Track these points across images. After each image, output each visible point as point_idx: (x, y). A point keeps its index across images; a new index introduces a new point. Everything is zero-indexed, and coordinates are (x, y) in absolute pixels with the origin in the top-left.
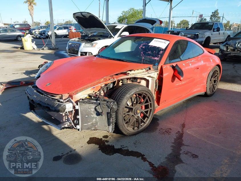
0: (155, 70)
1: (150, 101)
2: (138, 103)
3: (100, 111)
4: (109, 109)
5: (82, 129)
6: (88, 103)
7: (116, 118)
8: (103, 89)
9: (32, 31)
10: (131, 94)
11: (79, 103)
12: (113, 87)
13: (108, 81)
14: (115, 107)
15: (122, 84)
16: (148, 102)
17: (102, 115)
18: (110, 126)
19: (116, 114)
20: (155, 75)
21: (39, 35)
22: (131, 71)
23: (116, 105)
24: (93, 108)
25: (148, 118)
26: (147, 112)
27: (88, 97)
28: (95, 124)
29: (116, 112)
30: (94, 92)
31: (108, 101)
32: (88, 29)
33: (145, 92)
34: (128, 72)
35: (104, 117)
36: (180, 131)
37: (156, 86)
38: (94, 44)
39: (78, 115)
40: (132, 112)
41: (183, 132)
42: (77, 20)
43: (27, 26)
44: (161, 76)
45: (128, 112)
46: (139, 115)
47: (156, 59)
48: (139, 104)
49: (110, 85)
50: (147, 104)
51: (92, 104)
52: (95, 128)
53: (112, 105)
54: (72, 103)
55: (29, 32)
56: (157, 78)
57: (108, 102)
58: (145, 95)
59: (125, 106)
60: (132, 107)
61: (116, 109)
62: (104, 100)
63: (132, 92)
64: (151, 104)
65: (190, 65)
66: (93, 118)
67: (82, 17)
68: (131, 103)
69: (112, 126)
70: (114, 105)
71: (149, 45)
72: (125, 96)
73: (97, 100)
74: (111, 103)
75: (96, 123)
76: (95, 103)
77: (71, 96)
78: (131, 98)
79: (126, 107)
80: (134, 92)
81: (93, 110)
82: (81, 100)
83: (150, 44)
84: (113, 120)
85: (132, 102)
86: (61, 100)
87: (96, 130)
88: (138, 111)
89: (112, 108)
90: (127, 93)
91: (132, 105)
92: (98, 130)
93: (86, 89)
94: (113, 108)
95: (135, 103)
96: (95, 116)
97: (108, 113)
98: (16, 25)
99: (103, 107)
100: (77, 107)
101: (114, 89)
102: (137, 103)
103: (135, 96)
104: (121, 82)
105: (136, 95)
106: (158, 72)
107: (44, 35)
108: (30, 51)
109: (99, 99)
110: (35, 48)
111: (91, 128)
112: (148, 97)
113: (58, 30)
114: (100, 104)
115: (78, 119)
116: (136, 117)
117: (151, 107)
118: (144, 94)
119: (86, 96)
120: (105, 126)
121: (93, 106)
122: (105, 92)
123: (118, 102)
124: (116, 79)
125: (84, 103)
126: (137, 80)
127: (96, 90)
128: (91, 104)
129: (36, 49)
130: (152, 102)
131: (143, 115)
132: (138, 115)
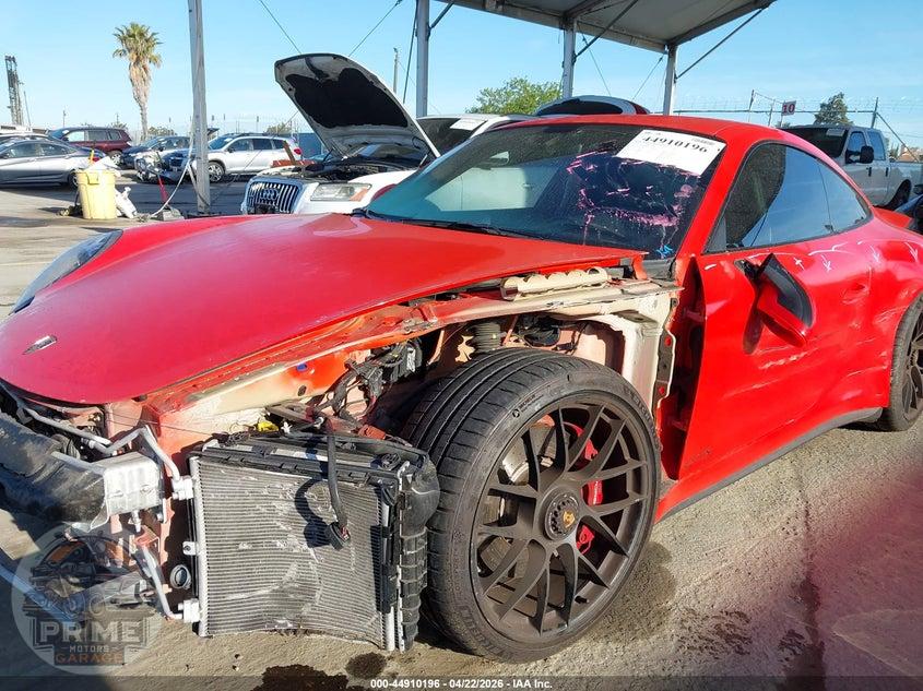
0: (660, 282)
1: (635, 455)
2: (568, 465)
3: (328, 516)
4: (386, 509)
5: (212, 626)
6: (255, 466)
7: (429, 564)
8: (360, 377)
9: (132, 155)
10: (525, 415)
11: (194, 461)
12: (422, 370)
13: (389, 329)
14: (423, 492)
15: (471, 350)
16: (625, 462)
17: (338, 546)
18: (391, 616)
19: (429, 537)
20: (659, 305)
21: (157, 170)
22: (524, 275)
23: (434, 478)
24: (284, 494)
25: (620, 552)
26: (614, 520)
27: (265, 425)
28: (300, 597)
29: (429, 524)
30: (302, 391)
31: (379, 450)
32: (338, 130)
33: (607, 403)
34: (510, 283)
35: (355, 557)
36: (800, 627)
37: (663, 366)
38: (358, 190)
39: (192, 536)
40: (530, 520)
41: (814, 633)
42: (293, 93)
43: (115, 137)
44: (694, 316)
45: (507, 520)
46: (571, 539)
47: (661, 222)
48: (572, 470)
49: (403, 356)
50: (615, 472)
51: (280, 469)
52: (299, 619)
53: (405, 479)
54: (156, 459)
55: (121, 158)
56: (668, 325)
57: (378, 461)
58: (608, 420)
59: (487, 490)
60: (528, 491)
61: (429, 509)
62: (360, 448)
63: (534, 403)
64: (637, 473)
65: (828, 266)
66: (288, 555)
67: (313, 76)
68: (526, 467)
69: (400, 614)
70: (419, 477)
71: (621, 160)
72: (488, 422)
73: (311, 446)
74: (399, 466)
75: (306, 589)
76: (296, 467)
77: (152, 418)
78: (526, 438)
79: (494, 492)
80: (545, 400)
81: (286, 507)
82: (214, 443)
83: (621, 154)
84: (408, 573)
85: (530, 460)
86: (97, 441)
87: (306, 632)
88: (569, 518)
89: (402, 497)
90: (502, 406)
91: (532, 479)
92: (319, 633)
93: (250, 376)
94: (413, 500)
95: (547, 462)
96: (297, 543)
97: (377, 533)
98: (72, 130)
99: (344, 491)
100: (184, 488)
101: (428, 378)
102: (559, 464)
103: (552, 423)
104: (469, 343)
105: (554, 415)
106: (675, 294)
107: (175, 168)
108: (105, 221)
109: (325, 439)
110: (129, 214)
111: (273, 622)
112: (627, 433)
113: (230, 150)
114: (325, 475)
115: (191, 563)
116: (552, 548)
117: (638, 488)
118: (601, 414)
119: (255, 417)
120: (360, 611)
121: (289, 484)
122: (375, 393)
123: (446, 457)
124: (435, 323)
125: (226, 462)
126: (556, 332)
127: (317, 385)
128: (273, 469)
129: (131, 216)
130: (645, 463)
131: (591, 537)
132: (566, 541)
